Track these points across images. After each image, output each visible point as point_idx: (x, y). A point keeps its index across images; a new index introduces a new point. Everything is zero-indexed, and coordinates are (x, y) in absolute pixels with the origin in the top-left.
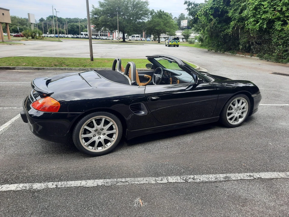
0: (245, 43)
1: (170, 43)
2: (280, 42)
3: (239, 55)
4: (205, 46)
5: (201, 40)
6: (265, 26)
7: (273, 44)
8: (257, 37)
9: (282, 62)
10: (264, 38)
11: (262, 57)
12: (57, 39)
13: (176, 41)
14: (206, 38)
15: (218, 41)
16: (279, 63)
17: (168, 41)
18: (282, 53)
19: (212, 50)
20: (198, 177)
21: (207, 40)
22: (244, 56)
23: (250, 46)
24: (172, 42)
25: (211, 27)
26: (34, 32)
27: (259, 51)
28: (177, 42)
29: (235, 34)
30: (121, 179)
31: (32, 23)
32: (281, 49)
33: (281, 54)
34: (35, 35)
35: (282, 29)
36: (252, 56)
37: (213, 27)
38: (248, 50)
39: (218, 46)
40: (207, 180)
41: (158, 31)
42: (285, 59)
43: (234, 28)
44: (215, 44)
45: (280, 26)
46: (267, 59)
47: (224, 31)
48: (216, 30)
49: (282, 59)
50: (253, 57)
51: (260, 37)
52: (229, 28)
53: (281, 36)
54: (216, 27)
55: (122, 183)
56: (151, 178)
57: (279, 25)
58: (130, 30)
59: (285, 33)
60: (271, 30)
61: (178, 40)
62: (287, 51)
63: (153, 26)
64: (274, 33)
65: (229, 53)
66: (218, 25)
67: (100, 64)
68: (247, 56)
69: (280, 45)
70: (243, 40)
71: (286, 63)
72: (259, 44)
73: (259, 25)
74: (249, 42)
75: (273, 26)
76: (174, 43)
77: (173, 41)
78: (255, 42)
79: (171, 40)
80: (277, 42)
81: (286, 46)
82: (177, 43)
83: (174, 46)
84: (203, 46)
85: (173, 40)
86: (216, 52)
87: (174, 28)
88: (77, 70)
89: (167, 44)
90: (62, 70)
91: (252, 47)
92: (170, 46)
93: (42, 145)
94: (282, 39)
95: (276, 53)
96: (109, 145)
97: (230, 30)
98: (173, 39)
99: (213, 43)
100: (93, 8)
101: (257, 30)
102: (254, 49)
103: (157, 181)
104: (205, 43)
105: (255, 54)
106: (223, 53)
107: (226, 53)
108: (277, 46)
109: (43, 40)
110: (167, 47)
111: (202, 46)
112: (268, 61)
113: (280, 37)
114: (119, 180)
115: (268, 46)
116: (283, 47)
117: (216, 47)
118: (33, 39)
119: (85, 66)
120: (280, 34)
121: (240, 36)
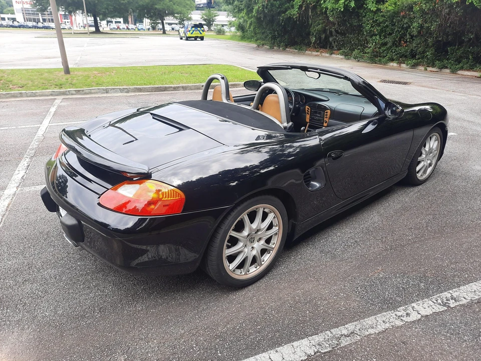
0: (319, 32)
1: (189, 34)
2: (376, 30)
3: (310, 52)
4: (248, 38)
5: (241, 28)
6: (353, 4)
7: (365, 33)
8: (338, 22)
9: (380, 62)
10: (349, 23)
11: (347, 56)
13: (199, 31)
14: (251, 24)
15: (273, 30)
16: (376, 63)
17: (183, 29)
18: (380, 48)
19: (263, 45)
20: (457, 294)
21: (252, 27)
22: (319, 53)
23: (327, 38)
24: (191, 31)
25: (263, 5)
27: (343, 45)
28: (201, 31)
29: (302, 18)
30: (338, 330)
32: (377, 41)
33: (377, 49)
35: (379, 10)
36: (331, 54)
37: (267, 5)
38: (325, 44)
39: (274, 38)
40: (477, 297)
41: (160, 11)
42: (384, 57)
43: (301, 6)
44: (268, 35)
45: (374, 5)
46: (357, 59)
47: (284, 12)
48: (272, 10)
49: (380, 56)
50: (333, 55)
51: (343, 23)
52: (293, 7)
53: (377, 20)
54: (272, 5)
55: (348, 338)
56: (385, 313)
57: (373, 3)
58: (108, 9)
59: (383, 16)
60: (362, 11)
61: (202, 29)
62: (385, 44)
63: (151, 3)
64: (366, 16)
65: (294, 50)
66: (275, 2)
67: (89, 80)
68: (323, 54)
69: (376, 35)
70: (316, 27)
71: (385, 63)
72: (341, 34)
73: (344, 2)
74: (324, 31)
75: (364, 4)
76: (196, 34)
77: (194, 31)
78: (335, 30)
79: (190, 29)
80: (371, 31)
81: (385, 37)
82: (201, 34)
83: (196, 40)
84: (245, 38)
85: (193, 29)
86: (272, 48)
87: (187, 6)
88: (47, 96)
89: (182, 35)
90: (14, 96)
91: (331, 39)
92: (188, 39)
93: (110, 279)
94: (379, 25)
95: (371, 49)
96: (267, 258)
97: (294, 12)
98: (192, 27)
99: (263, 33)
101: (340, 10)
102: (334, 43)
103: (402, 318)
104: (249, 34)
105: (335, 50)
106: (284, 49)
107: (287, 49)
108: (371, 37)
110: (184, 42)
111: (243, 38)
112: (359, 61)
113: (376, 22)
114: (336, 331)
115: (356, 37)
116: (380, 38)
117: (270, 39)
119: (61, 86)
120: (375, 17)
121: (310, 21)
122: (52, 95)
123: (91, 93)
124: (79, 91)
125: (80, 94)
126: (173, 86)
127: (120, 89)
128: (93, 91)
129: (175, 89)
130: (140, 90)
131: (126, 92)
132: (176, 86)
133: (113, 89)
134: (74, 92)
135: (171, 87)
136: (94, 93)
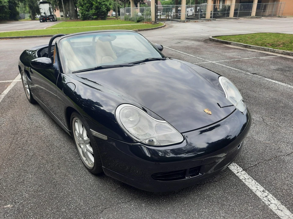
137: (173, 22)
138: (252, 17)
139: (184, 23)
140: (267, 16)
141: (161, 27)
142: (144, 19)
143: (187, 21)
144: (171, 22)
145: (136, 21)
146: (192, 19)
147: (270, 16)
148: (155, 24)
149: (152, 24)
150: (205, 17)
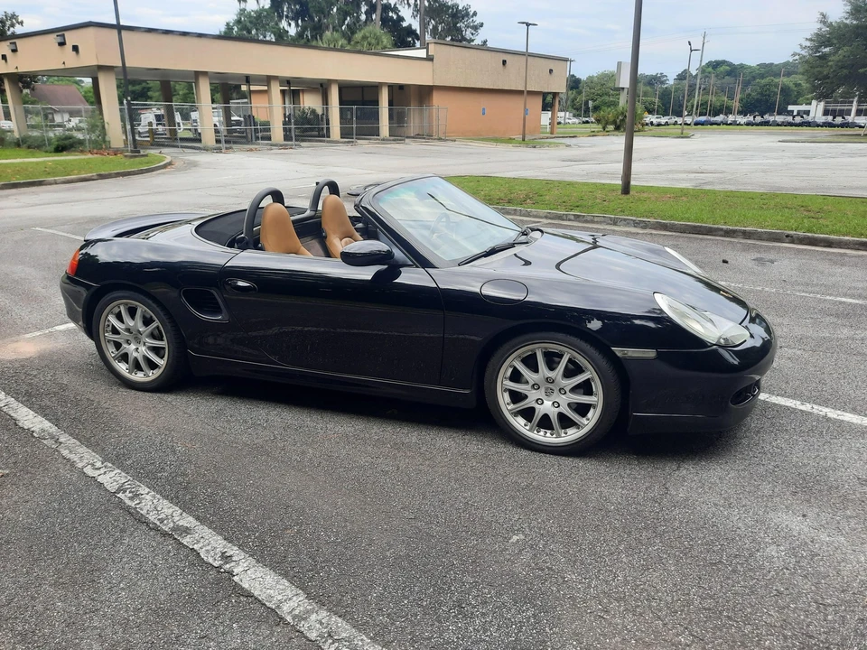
12: (677, 130)
20: (149, 497)
26: (623, 113)
31: (623, 88)
34: (623, 120)
96: (153, 374)
100: (819, 25)
109: (641, 133)
118: (616, 133)
119: (573, 208)
122: (546, 217)
123: (592, 222)
124: (579, 216)
125: (579, 221)
126: (724, 227)
127: (634, 221)
128: (596, 219)
129: (729, 233)
130: (665, 227)
131: (642, 227)
132: (731, 228)
133: (625, 220)
134: (572, 218)
135: (722, 229)
136: (597, 222)
137: (186, 150)
138: (383, 140)
139: (221, 152)
140: (413, 138)
141: (165, 166)
142: (81, 142)
143: (226, 148)
144: (181, 150)
145: (53, 149)
146: (235, 143)
147: (418, 136)
148: (136, 156)
149: (126, 156)
150: (269, 139)
